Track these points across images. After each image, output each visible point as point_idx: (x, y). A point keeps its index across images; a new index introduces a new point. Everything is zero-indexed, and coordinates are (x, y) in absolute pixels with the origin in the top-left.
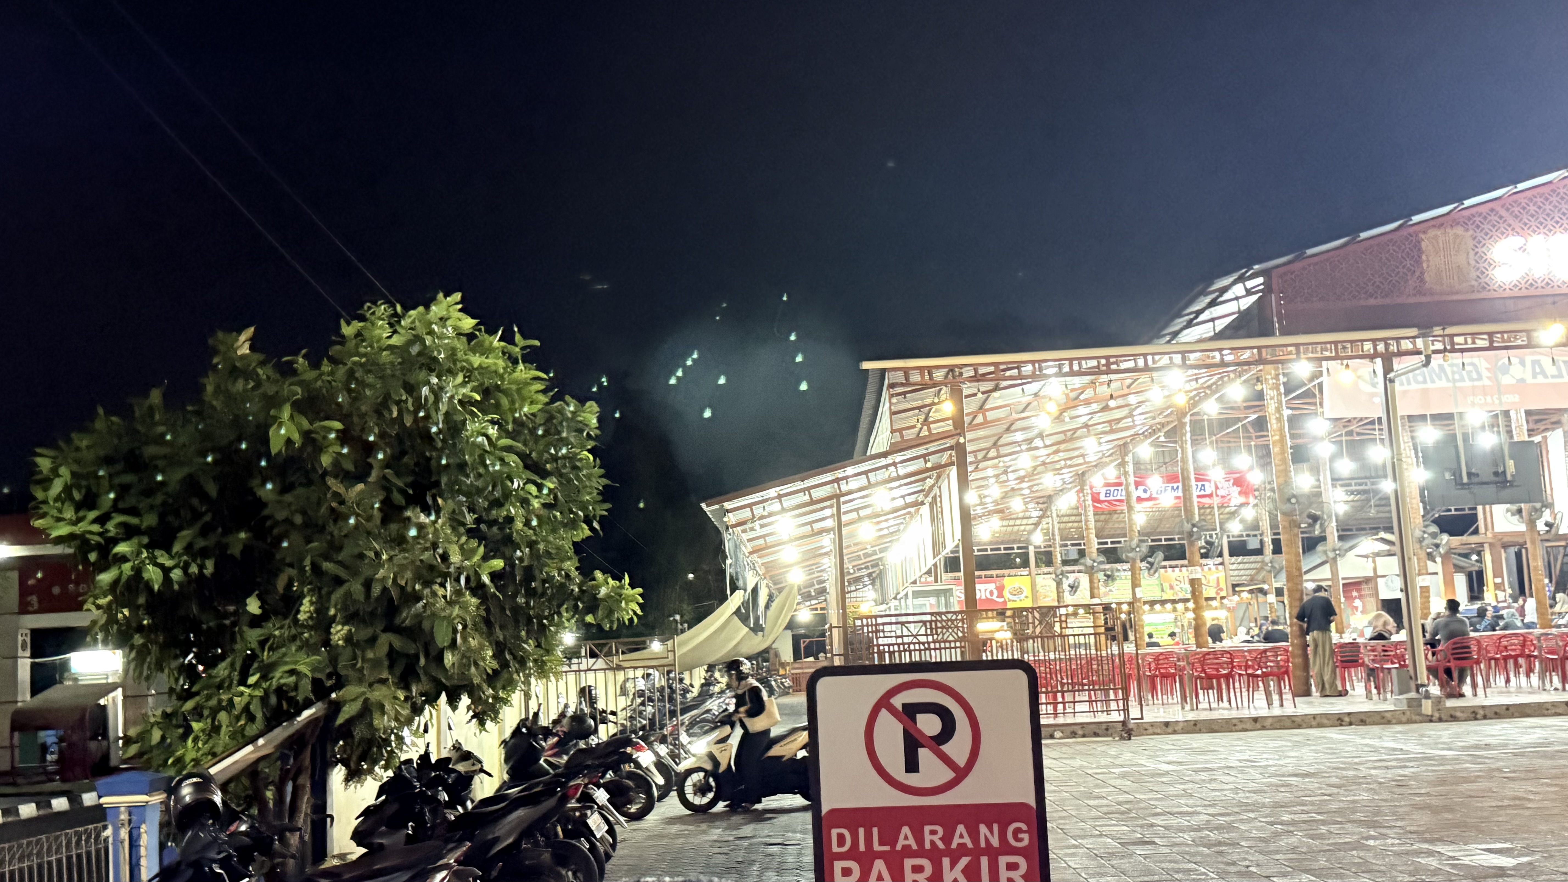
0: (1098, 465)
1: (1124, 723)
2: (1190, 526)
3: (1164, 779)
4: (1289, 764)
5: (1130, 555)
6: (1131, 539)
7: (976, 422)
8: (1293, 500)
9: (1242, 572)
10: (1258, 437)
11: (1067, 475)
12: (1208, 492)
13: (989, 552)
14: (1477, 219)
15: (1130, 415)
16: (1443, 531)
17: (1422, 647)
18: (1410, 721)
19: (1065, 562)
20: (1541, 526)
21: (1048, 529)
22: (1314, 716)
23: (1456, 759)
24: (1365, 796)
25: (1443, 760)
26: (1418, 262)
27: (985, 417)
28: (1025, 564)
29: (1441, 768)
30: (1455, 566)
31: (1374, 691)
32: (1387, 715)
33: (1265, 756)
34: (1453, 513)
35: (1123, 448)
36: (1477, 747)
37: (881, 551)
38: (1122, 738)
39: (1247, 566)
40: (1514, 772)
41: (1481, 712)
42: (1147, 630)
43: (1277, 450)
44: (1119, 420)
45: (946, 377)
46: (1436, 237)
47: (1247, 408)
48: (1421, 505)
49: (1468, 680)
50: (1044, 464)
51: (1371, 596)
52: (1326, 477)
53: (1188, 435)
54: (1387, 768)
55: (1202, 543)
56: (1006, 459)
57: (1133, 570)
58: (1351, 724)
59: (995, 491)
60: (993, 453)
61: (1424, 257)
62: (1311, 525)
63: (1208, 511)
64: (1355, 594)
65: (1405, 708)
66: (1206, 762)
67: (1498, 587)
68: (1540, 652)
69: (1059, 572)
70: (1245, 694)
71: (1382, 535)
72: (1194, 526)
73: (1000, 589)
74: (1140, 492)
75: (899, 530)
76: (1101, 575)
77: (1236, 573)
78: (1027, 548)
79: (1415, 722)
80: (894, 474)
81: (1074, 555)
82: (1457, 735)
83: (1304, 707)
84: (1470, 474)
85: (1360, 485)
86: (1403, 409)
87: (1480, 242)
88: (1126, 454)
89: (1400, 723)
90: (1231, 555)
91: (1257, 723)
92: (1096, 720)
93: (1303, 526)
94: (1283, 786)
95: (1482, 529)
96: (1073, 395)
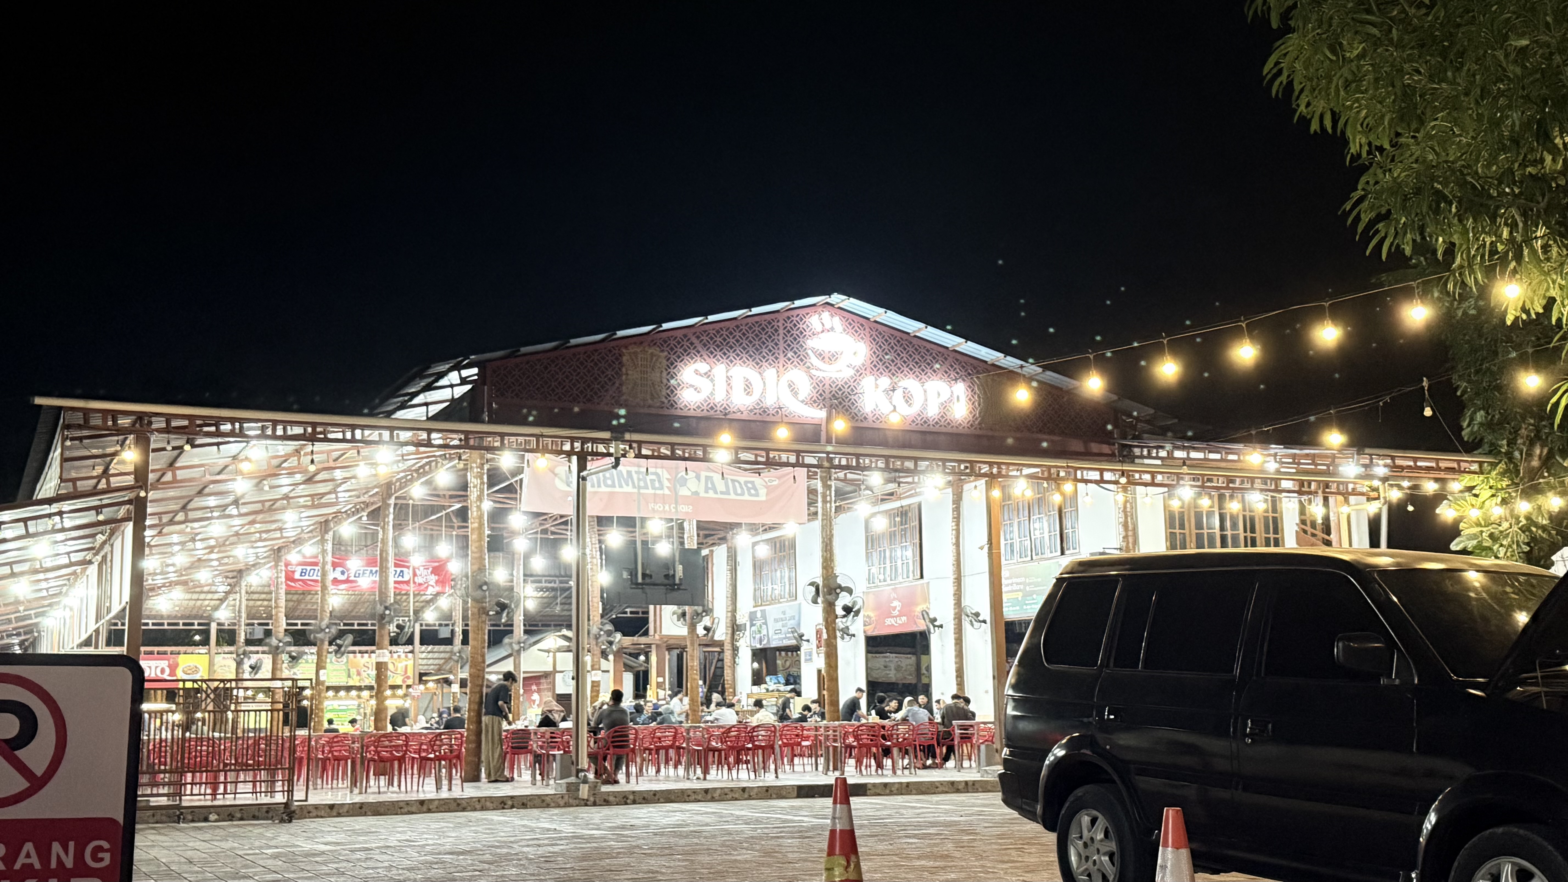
0: (298, 541)
1: (286, 805)
2: (382, 608)
3: (317, 859)
4: (448, 843)
5: (319, 635)
6: (322, 619)
7: (164, 479)
8: (485, 588)
9: (431, 662)
10: (460, 527)
11: (262, 549)
12: (406, 578)
13: (166, 627)
14: (673, 342)
15: (334, 491)
16: (617, 629)
17: (586, 735)
18: (567, 805)
19: (249, 642)
20: (700, 631)
21: (234, 606)
22: (479, 799)
23: (603, 838)
24: (513, 871)
25: (592, 838)
26: (619, 374)
27: (174, 475)
28: (205, 642)
29: (589, 845)
30: (625, 665)
31: (538, 777)
32: (548, 798)
33: (426, 836)
34: (629, 615)
35: (324, 526)
36: (623, 827)
37: (37, 615)
38: (282, 821)
39: (436, 655)
40: (652, 848)
41: (631, 797)
42: (327, 716)
43: (475, 537)
44: (323, 495)
45: (134, 424)
46: (636, 353)
47: (451, 497)
48: (601, 604)
49: (624, 768)
50: (237, 534)
51: (549, 690)
52: (519, 573)
53: (391, 517)
54: (539, 846)
55: (392, 628)
56: (196, 525)
57: (319, 655)
58: (512, 807)
59: (181, 560)
60: (180, 517)
61: (624, 370)
62: (499, 614)
63: (405, 597)
64: (534, 687)
65: (565, 792)
66: (366, 842)
67: (660, 685)
68: (688, 744)
69: (241, 651)
70: (415, 780)
71: (565, 632)
72: (386, 608)
73: (173, 668)
74: (337, 574)
75: (61, 593)
76: (285, 657)
77: (425, 662)
78: (208, 624)
79: (572, 806)
80: (59, 526)
81: (259, 633)
82: (607, 818)
83: (471, 791)
84: (644, 575)
85: (550, 582)
86: (593, 509)
87: (672, 364)
88: (326, 532)
89: (558, 806)
90: (422, 643)
91: (424, 806)
92: (258, 802)
93: (491, 613)
94: (436, 863)
95: (651, 632)
96: (275, 462)
